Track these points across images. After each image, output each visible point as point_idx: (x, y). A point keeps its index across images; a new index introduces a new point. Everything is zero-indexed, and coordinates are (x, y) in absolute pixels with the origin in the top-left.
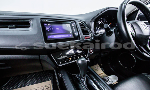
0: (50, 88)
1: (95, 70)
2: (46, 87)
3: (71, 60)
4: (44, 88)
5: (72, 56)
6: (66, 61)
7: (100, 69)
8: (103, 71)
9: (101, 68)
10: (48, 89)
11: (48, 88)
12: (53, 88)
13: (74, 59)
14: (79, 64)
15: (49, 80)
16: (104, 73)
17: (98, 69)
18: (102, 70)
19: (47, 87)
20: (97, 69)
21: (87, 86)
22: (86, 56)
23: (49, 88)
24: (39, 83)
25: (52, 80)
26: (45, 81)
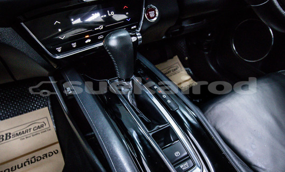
0: (47, 126)
1: (169, 72)
2: (37, 125)
3: (89, 41)
4: (32, 127)
5: (93, 28)
6: (74, 45)
7: (183, 69)
8: (189, 74)
9: (185, 67)
10: (42, 128)
11: (42, 126)
12: (56, 126)
13: (100, 37)
14: (110, 48)
15: (42, 107)
16: (192, 80)
17: (177, 69)
18: (186, 73)
19: (40, 125)
20: (175, 70)
21: (135, 103)
22: (135, 29)
23: (45, 127)
24: (13, 116)
25: (50, 106)
26: (29, 111)
